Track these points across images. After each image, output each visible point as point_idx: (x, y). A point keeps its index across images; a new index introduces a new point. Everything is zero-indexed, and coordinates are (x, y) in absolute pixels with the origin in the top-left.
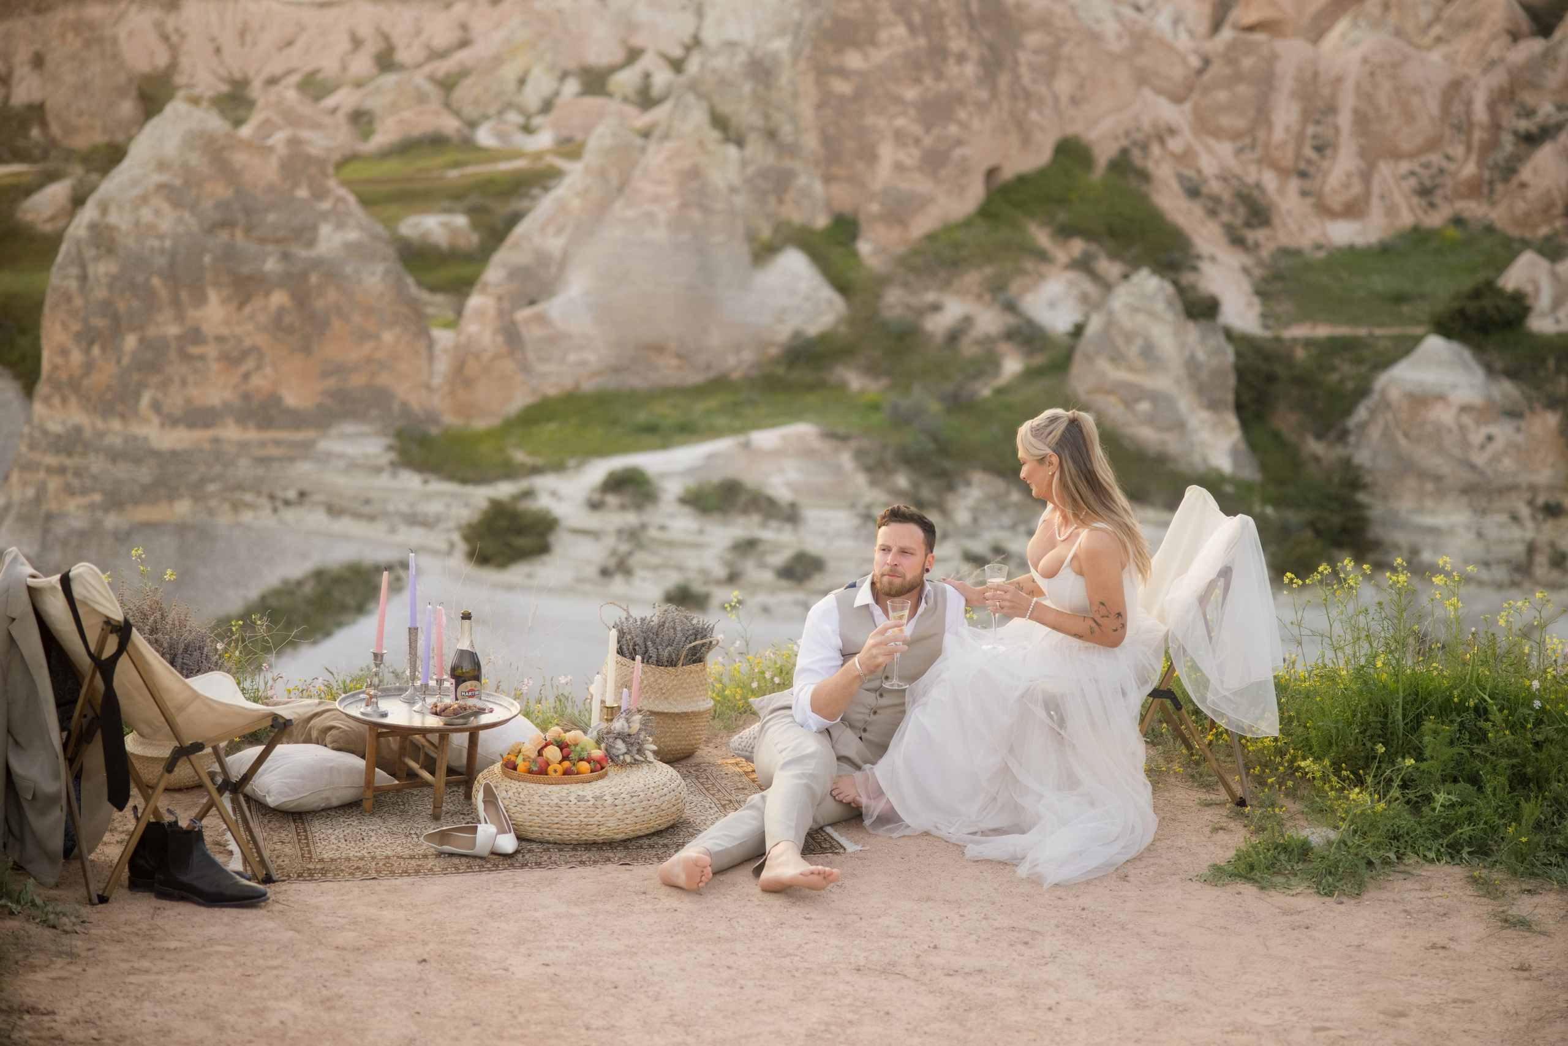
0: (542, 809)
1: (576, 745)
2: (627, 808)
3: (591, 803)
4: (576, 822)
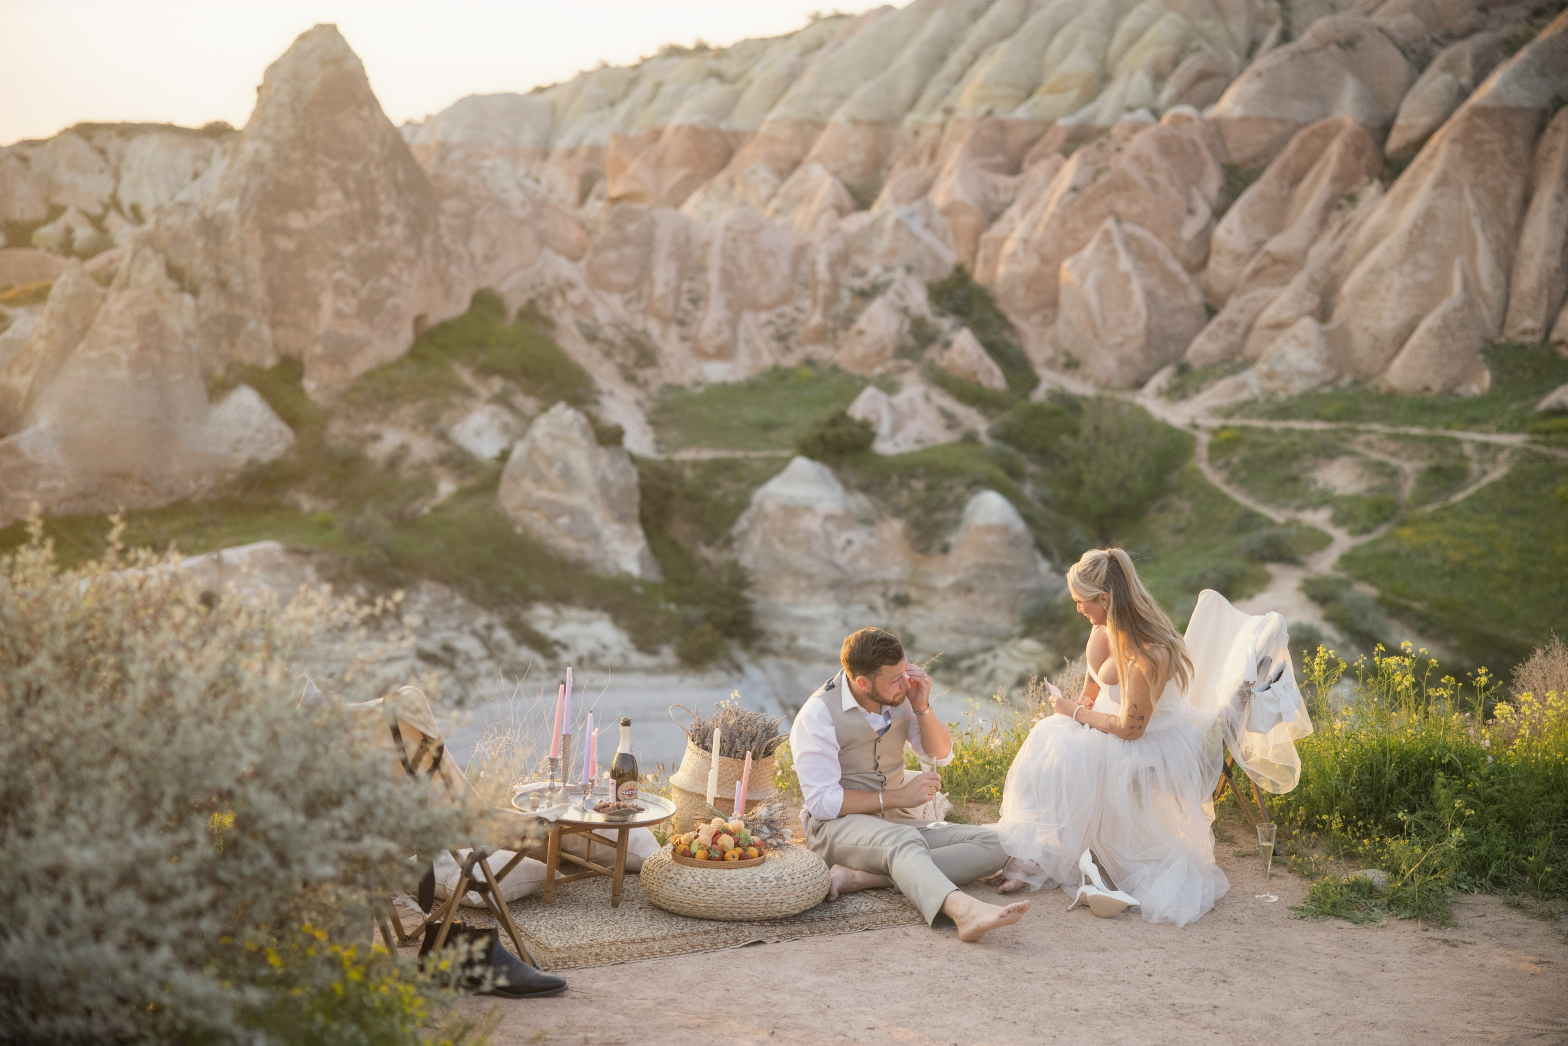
1: (739, 832)
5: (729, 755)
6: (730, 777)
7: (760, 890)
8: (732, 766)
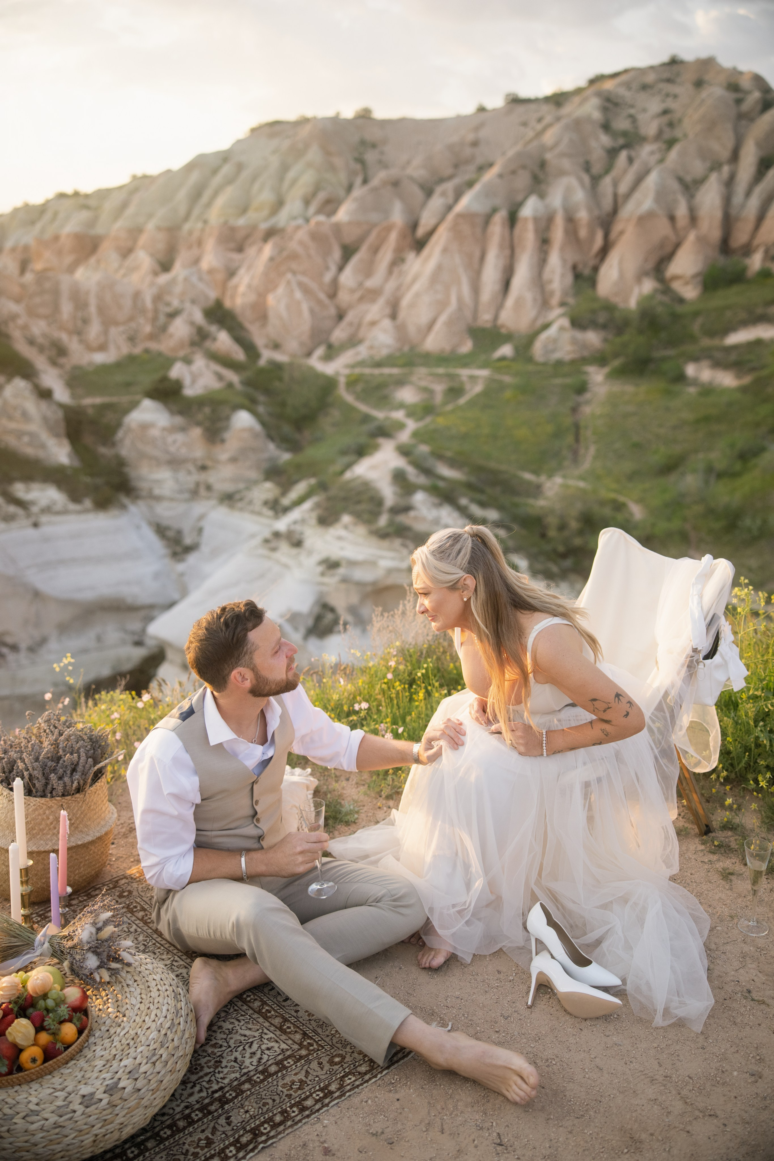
0: (33, 1140)
1: (45, 996)
2: (153, 1085)
3: (105, 1102)
4: (88, 1140)
5: (44, 796)
6: (48, 822)
7: (81, 1125)
8: (50, 808)
